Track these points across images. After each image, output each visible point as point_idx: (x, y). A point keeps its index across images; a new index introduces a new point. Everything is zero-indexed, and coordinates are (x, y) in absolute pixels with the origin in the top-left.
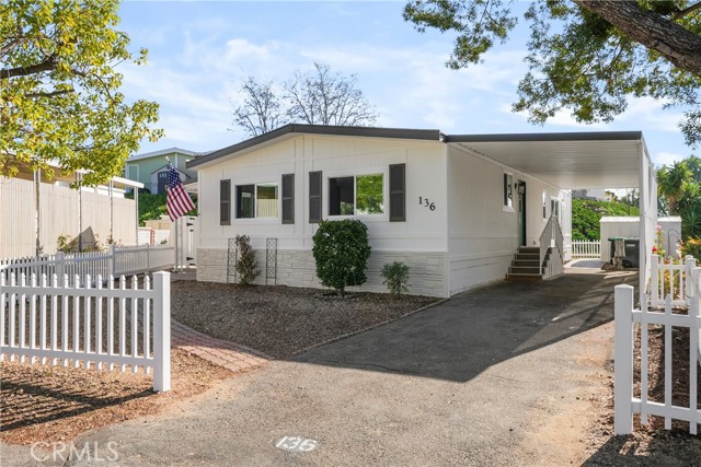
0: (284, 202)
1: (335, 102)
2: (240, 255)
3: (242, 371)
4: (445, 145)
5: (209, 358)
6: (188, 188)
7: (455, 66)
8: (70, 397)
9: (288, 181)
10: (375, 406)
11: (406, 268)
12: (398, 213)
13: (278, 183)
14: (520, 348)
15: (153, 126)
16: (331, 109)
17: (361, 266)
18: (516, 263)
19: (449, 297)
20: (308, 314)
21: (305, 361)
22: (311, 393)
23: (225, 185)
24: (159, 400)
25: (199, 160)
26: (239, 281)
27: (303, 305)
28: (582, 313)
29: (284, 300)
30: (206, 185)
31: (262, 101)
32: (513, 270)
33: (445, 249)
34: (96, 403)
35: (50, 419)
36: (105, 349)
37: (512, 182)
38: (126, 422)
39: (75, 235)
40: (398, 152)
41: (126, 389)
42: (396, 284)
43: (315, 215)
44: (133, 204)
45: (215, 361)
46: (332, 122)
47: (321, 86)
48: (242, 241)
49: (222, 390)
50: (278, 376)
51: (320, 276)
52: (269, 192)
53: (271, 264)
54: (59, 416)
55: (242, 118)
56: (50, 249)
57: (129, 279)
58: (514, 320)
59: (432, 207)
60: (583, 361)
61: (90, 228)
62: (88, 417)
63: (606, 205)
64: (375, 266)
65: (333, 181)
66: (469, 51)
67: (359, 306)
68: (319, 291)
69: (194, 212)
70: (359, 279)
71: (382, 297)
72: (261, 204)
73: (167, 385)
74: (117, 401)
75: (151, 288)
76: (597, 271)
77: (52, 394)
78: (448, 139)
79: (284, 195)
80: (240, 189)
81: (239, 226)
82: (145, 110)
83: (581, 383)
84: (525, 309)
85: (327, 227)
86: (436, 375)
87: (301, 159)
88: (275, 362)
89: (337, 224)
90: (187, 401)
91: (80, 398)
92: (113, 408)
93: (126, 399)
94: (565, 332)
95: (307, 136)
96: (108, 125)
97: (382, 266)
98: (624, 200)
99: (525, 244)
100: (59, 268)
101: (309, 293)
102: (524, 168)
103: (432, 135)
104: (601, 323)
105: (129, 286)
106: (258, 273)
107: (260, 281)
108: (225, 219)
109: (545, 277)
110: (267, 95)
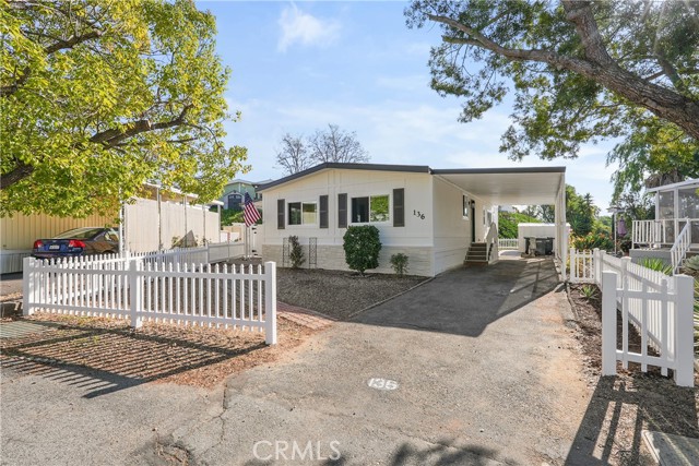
0: (321, 214)
1: (342, 150)
2: (291, 249)
3: (319, 329)
4: (431, 176)
5: (294, 320)
6: (256, 204)
7: (464, 120)
8: (210, 349)
9: (324, 200)
10: (425, 355)
11: (406, 258)
12: (399, 220)
13: (317, 202)
14: (500, 312)
15: (243, 163)
16: (339, 154)
17: (375, 256)
18: (470, 254)
19: (433, 276)
20: (347, 288)
21: (360, 322)
22: (375, 345)
23: (281, 203)
24: (272, 351)
25: (260, 187)
26: (291, 266)
27: (339, 282)
28: (526, 287)
29: (326, 279)
30: (268, 204)
31: (296, 149)
32: (469, 258)
33: (432, 245)
34: (230, 354)
35: (201, 365)
36: (221, 314)
37: (467, 200)
38: (255, 368)
39: (182, 236)
40: (399, 180)
41: (246, 343)
42: (400, 268)
43: (342, 223)
44: (217, 216)
45: (299, 322)
46: (340, 161)
47: (333, 139)
48: (294, 240)
49: (312, 343)
50: (346, 333)
51: (348, 262)
52: (310, 208)
53: (313, 255)
54: (207, 363)
55: (282, 160)
56: (167, 245)
57: (213, 265)
58: (485, 292)
59: (423, 217)
60: (548, 321)
61: (191, 232)
62: (226, 364)
63: (514, 216)
64: (385, 257)
65: (354, 200)
66: (474, 111)
67: (376, 283)
68: (348, 272)
69: (260, 222)
70: (374, 264)
71: (389, 276)
72: (304, 215)
73: (275, 341)
74: (243, 352)
75: (263, 273)
76: (518, 258)
77: (197, 347)
78: (433, 172)
79: (321, 209)
80: (290, 205)
81: (291, 230)
82: (238, 153)
83: (555, 337)
84: (489, 284)
85: (353, 230)
86: (453, 331)
87: (334, 185)
88: (340, 323)
89: (360, 228)
90: (292, 351)
91: (218, 350)
92: (243, 356)
93: (249, 350)
94: (523, 300)
95: (336, 170)
96: (212, 163)
97: (390, 256)
98: (523, 213)
99: (474, 240)
100: (176, 258)
101: (341, 274)
102: (474, 191)
103: (423, 169)
104: (544, 294)
105: (213, 271)
106: (304, 261)
107: (305, 266)
108: (281, 225)
109: (490, 262)
110: (298, 145)
